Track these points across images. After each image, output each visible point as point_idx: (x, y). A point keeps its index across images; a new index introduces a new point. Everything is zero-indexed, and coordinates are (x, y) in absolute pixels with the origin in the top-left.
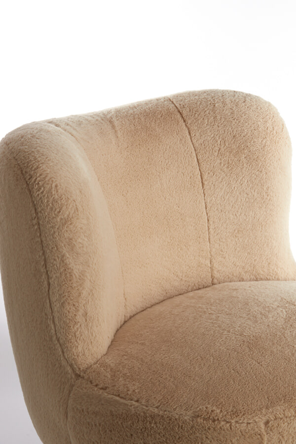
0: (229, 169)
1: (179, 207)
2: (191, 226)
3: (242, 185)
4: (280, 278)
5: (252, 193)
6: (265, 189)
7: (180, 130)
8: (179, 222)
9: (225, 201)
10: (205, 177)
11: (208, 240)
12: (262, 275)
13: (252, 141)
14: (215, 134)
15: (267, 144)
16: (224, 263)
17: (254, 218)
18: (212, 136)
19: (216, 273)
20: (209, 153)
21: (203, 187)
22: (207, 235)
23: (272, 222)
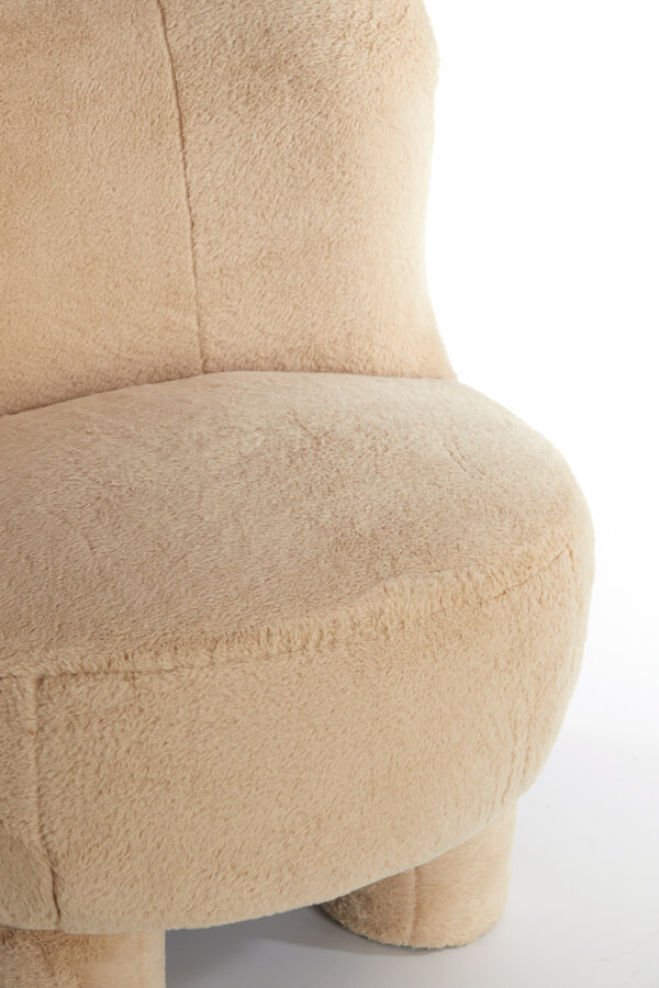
0: (249, 107)
1: (114, 190)
2: (147, 234)
3: (280, 147)
4: (380, 371)
5: (302, 165)
6: (336, 159)
7: (140, 13)
8: (113, 224)
9: (237, 183)
10: (189, 125)
11: (190, 269)
12: (334, 359)
13: (309, 44)
14: (222, 25)
15: (344, 52)
16: (232, 327)
17: (310, 224)
18: (216, 28)
19: (213, 347)
20: (204, 68)
21: (183, 147)
22: (190, 258)
23: (356, 238)
